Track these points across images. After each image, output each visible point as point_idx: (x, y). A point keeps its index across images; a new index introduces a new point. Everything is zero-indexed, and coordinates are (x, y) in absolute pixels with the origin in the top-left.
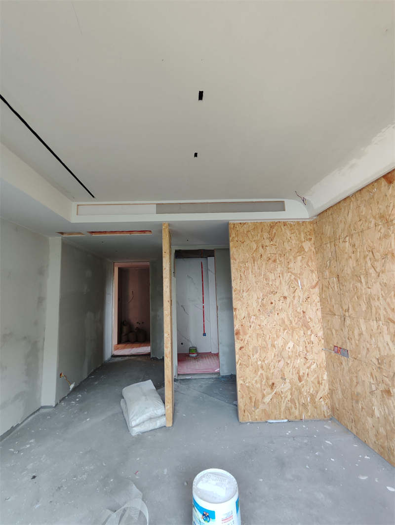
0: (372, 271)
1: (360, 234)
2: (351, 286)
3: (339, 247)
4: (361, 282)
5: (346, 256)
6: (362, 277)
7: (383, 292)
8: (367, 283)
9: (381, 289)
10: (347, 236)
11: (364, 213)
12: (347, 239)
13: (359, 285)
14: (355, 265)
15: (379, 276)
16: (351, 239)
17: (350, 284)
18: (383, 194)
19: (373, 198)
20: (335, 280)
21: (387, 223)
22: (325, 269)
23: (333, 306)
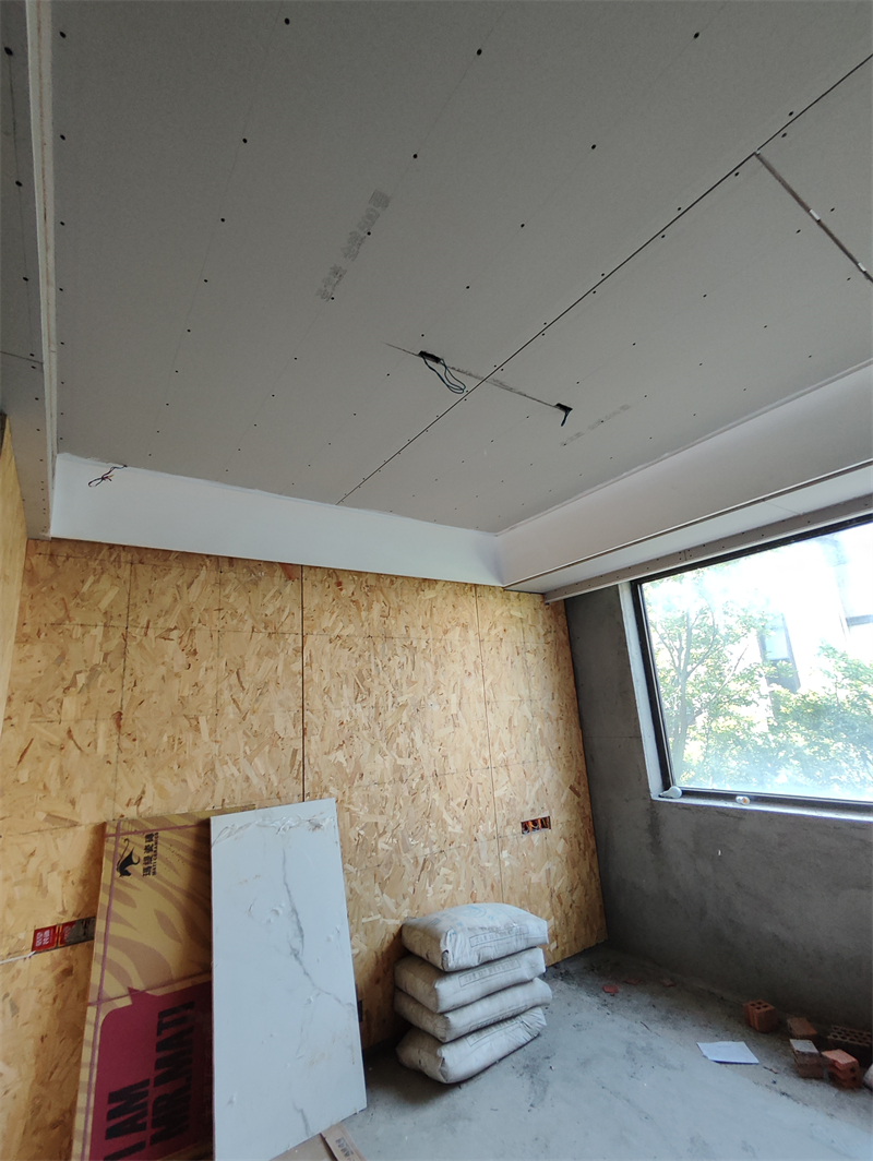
0: (231, 710)
1: (216, 635)
2: (165, 739)
3: (140, 645)
4: (197, 729)
5: (162, 670)
6: (202, 720)
7: (247, 748)
8: (213, 731)
9: (246, 744)
10: (175, 628)
11: (231, 600)
12: (175, 634)
13: (188, 738)
14: (185, 694)
15: (244, 719)
16: (185, 639)
17: (161, 735)
18: (277, 588)
19: (256, 584)
20: (105, 726)
21: (275, 633)
22: (59, 693)
23: (73, 803)
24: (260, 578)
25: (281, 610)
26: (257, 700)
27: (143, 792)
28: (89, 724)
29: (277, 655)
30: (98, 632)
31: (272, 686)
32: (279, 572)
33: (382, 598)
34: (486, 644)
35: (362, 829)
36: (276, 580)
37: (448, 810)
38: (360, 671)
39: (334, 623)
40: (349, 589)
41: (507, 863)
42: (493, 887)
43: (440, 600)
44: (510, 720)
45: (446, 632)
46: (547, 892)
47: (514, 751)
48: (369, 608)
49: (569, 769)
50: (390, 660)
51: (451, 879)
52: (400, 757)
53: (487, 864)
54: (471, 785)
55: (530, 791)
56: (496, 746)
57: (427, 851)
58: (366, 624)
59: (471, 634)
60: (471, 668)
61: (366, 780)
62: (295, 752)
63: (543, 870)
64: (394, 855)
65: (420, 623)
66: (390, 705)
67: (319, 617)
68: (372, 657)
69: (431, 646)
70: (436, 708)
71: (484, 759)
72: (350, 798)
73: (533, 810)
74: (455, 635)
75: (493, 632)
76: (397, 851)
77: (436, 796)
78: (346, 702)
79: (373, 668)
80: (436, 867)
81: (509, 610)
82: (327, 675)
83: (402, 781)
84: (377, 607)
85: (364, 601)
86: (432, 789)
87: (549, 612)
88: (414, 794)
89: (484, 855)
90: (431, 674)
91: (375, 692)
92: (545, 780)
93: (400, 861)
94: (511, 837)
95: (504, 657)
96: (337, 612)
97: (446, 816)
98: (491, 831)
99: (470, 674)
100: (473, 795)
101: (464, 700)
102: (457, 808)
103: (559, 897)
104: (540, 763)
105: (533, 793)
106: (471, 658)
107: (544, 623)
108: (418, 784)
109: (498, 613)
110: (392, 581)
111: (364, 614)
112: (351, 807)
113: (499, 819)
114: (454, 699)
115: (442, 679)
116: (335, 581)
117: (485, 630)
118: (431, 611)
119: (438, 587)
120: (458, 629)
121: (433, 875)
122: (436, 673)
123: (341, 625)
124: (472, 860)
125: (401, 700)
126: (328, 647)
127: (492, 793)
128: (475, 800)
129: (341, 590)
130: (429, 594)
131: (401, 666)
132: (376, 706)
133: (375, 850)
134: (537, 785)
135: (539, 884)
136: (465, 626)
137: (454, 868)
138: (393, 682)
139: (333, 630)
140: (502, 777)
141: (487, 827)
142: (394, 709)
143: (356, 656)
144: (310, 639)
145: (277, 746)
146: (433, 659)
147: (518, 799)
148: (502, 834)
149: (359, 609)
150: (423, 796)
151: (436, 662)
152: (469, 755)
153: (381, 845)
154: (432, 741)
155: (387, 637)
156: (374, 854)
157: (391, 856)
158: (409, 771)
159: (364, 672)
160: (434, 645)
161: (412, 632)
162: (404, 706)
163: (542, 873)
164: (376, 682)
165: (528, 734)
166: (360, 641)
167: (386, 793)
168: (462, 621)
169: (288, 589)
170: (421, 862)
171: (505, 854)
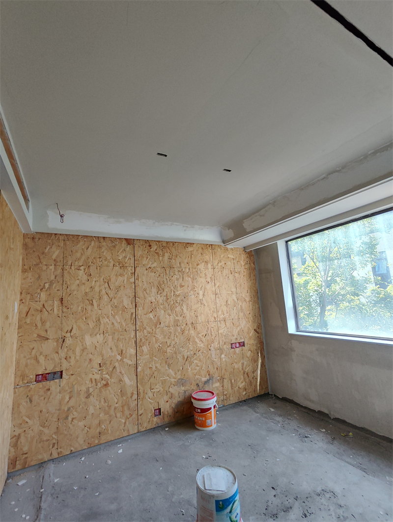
0: (105, 297)
1: (98, 268)
2: (80, 308)
4: (92, 305)
5: (78, 282)
6: (94, 301)
8: (99, 305)
9: (112, 310)
10: (82, 265)
11: (104, 254)
12: (82, 268)
13: (89, 308)
14: (87, 291)
15: (111, 301)
16: (86, 269)
17: (78, 307)
18: (123, 248)
19: (114, 247)
20: (57, 303)
21: (123, 267)
22: (39, 291)
23: (46, 331)
24: (116, 245)
25: (125, 257)
26: (116, 293)
27: (72, 328)
28: (50, 302)
29: (124, 275)
30: (52, 267)
31: (122, 288)
32: (124, 242)
33: (169, 251)
34: (216, 270)
35: (160, 344)
36: (123, 245)
37: (198, 338)
38: (159, 281)
39: (148, 262)
40: (154, 247)
41: (224, 360)
42: (217, 369)
43: (195, 251)
44: (227, 302)
45: (198, 265)
46: (242, 372)
47: (228, 314)
48: (163, 255)
49: (254, 322)
50: (172, 277)
51: (199, 365)
52: (177, 316)
53: (215, 360)
54: (208, 328)
55: (235, 331)
56: (220, 313)
57: (189, 353)
58: (162, 262)
59: (209, 266)
60: (209, 280)
61: (162, 325)
62: (132, 314)
63: (241, 363)
64: (174, 355)
65: (186, 261)
66: (172, 295)
67: (141, 260)
68: (165, 276)
69: (191, 271)
70: (193, 296)
71: (215, 317)
72: (155, 332)
73: (236, 339)
74: (202, 266)
75: (220, 264)
76: (175, 353)
77: (193, 332)
78: (153, 294)
79: (165, 280)
80: (192, 360)
81: (227, 255)
82: (145, 283)
83: (178, 326)
84: (167, 255)
85: (161, 253)
86: (191, 329)
87: (247, 255)
88: (183, 332)
89: (213, 356)
90: (191, 282)
91: (166, 290)
92: (243, 327)
93: (177, 357)
94: (226, 349)
95: (225, 275)
96: (149, 257)
97: (197, 340)
98: (217, 346)
99: (208, 282)
100: (209, 332)
101: (206, 293)
102: (202, 337)
103: (247, 374)
104: (240, 320)
105: (237, 332)
106: (209, 276)
107: (244, 260)
108: (185, 327)
109: (222, 256)
110: (173, 245)
111: (161, 258)
112: (156, 335)
113: (221, 342)
114: (201, 293)
115: (195, 285)
116: (148, 244)
117: (216, 264)
118: (191, 256)
119: (194, 246)
120: (203, 264)
121: (191, 363)
122: (193, 282)
123: (151, 263)
124: (208, 357)
125: (177, 293)
126: (146, 272)
127: (218, 331)
128: (210, 334)
129: (151, 248)
130: (190, 249)
131: (177, 279)
132: (167, 296)
133: (166, 352)
134: (239, 329)
135: (238, 369)
136: (206, 262)
137: (200, 361)
138: (174, 286)
139: (147, 265)
140: (223, 325)
141: (216, 344)
142: (174, 297)
143: (158, 275)
144: (137, 269)
145: (125, 311)
146: (191, 276)
147: (229, 334)
148: (222, 348)
149: (159, 256)
150: (187, 332)
151: (193, 277)
152: (208, 316)
153: (168, 350)
154: (191, 310)
155: (171, 267)
156: (165, 354)
157: (173, 355)
158: (181, 322)
159: (161, 282)
160: (192, 270)
161: (182, 265)
162: (179, 296)
163: (240, 364)
164: (166, 286)
165: (235, 307)
166: (159, 269)
167: (171, 330)
168: (205, 260)
169: (128, 249)
170: (186, 358)
171: (223, 356)
